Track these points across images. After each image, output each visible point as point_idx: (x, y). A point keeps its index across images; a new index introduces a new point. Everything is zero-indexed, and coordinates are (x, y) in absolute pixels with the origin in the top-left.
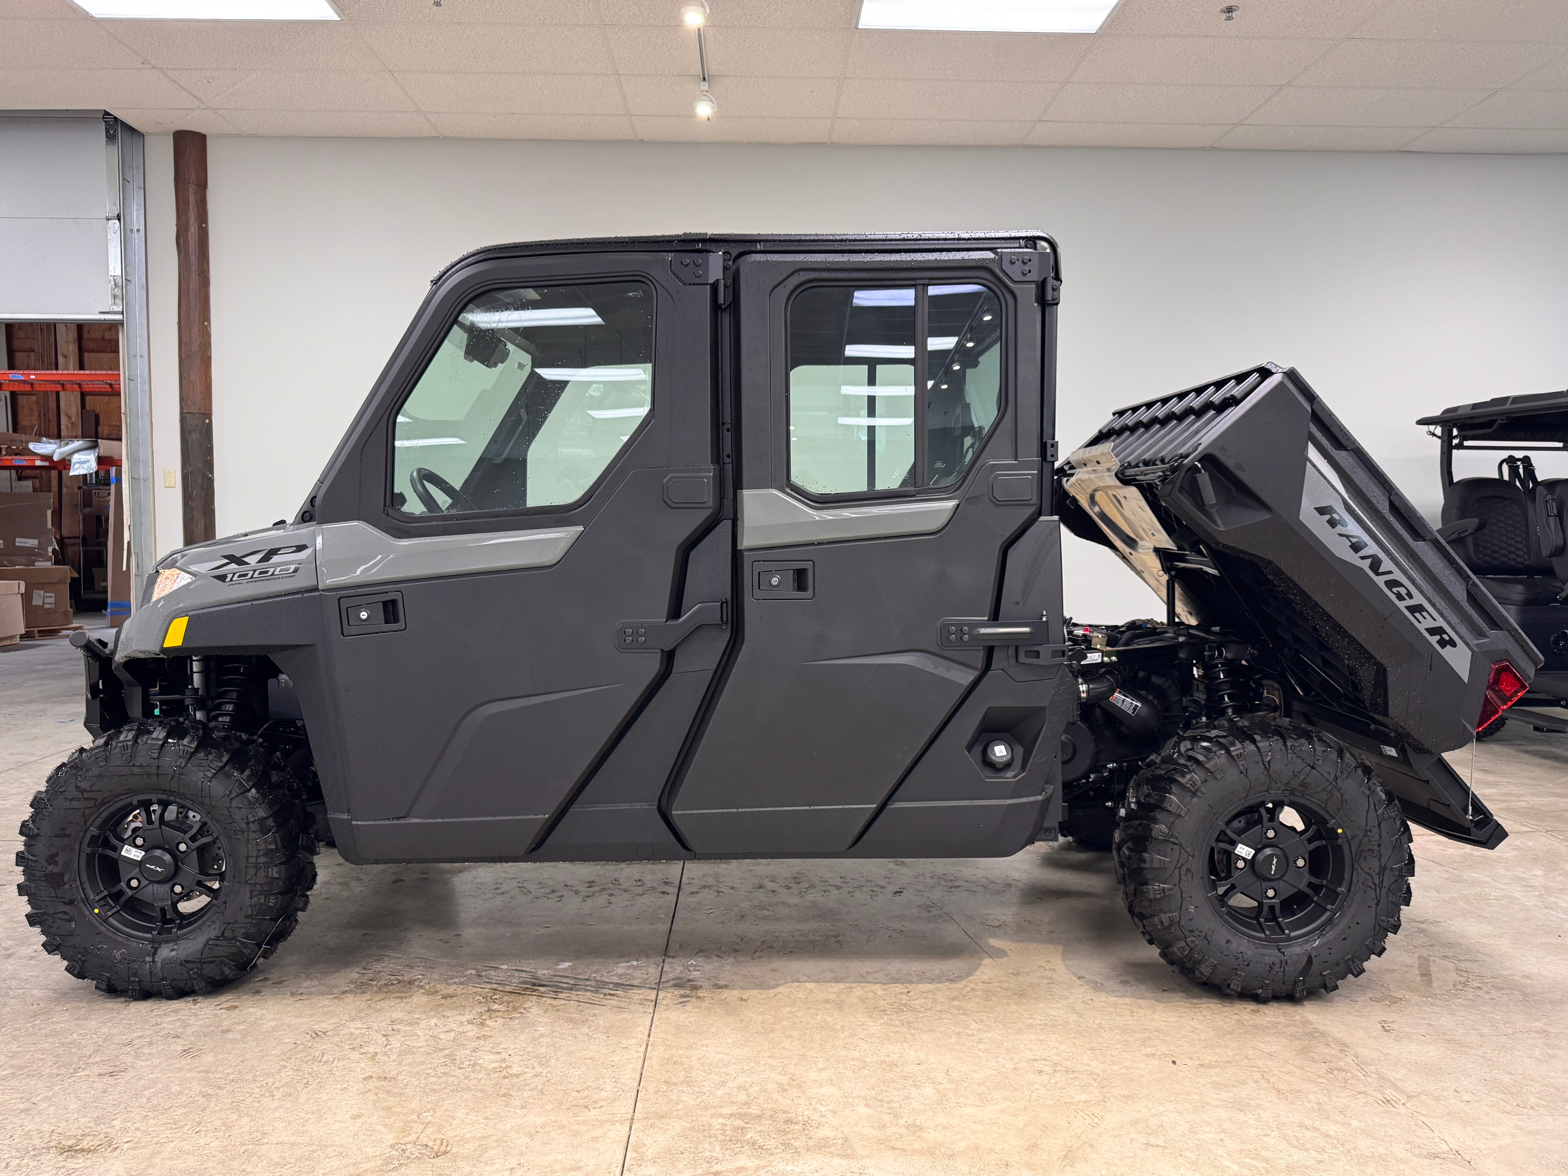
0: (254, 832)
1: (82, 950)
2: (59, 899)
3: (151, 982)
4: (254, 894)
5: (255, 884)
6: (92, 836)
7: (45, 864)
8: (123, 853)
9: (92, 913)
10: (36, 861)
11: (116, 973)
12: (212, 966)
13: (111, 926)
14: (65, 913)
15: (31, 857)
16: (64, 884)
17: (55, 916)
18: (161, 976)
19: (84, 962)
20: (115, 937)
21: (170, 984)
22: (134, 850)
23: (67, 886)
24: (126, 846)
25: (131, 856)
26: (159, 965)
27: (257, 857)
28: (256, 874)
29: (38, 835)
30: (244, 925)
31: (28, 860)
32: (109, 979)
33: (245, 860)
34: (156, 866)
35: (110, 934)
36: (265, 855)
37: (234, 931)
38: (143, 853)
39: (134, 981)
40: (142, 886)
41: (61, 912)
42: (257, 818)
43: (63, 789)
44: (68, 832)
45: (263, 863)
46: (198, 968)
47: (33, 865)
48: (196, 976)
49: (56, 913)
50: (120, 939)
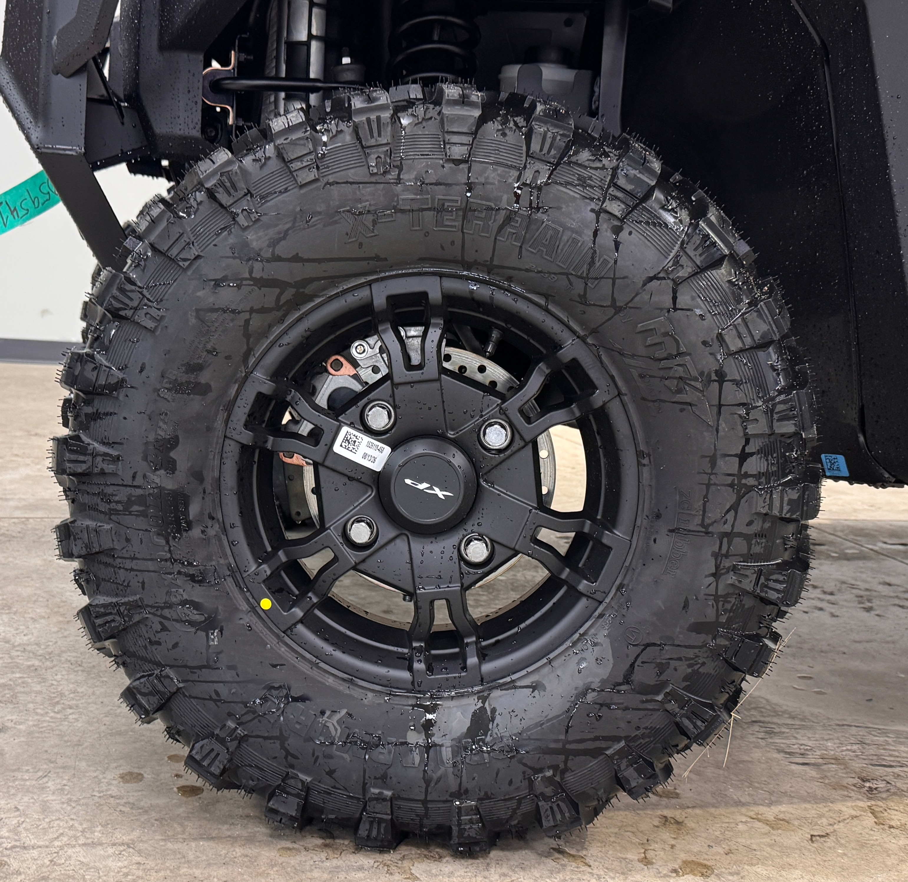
0: (737, 383)
1: (239, 709)
2: (178, 567)
3: (425, 802)
4: (727, 563)
5: (729, 536)
6: (260, 395)
7: (142, 467)
8: (337, 448)
9: (255, 609)
10: (117, 459)
11: (330, 773)
12: (593, 763)
13: (304, 644)
14: (196, 606)
15: (102, 449)
16: (190, 525)
17: (166, 612)
18: (454, 787)
19: (242, 740)
20: (315, 673)
21: (477, 811)
22: (365, 439)
23: (196, 532)
24: (345, 429)
25: (357, 458)
26: (447, 753)
27: (743, 457)
28: (735, 507)
29: (120, 384)
30: (690, 653)
31: (94, 455)
32: (307, 789)
33: (706, 465)
34: (433, 484)
35: (304, 667)
36: (764, 452)
37: (662, 668)
38: (388, 450)
39: (380, 799)
40: (381, 541)
41: (183, 603)
42: (748, 341)
43: (194, 251)
44: (204, 377)
45: (758, 476)
46: (555, 768)
47: (109, 468)
48: (548, 791)
49: (169, 606)
50: (330, 681)
